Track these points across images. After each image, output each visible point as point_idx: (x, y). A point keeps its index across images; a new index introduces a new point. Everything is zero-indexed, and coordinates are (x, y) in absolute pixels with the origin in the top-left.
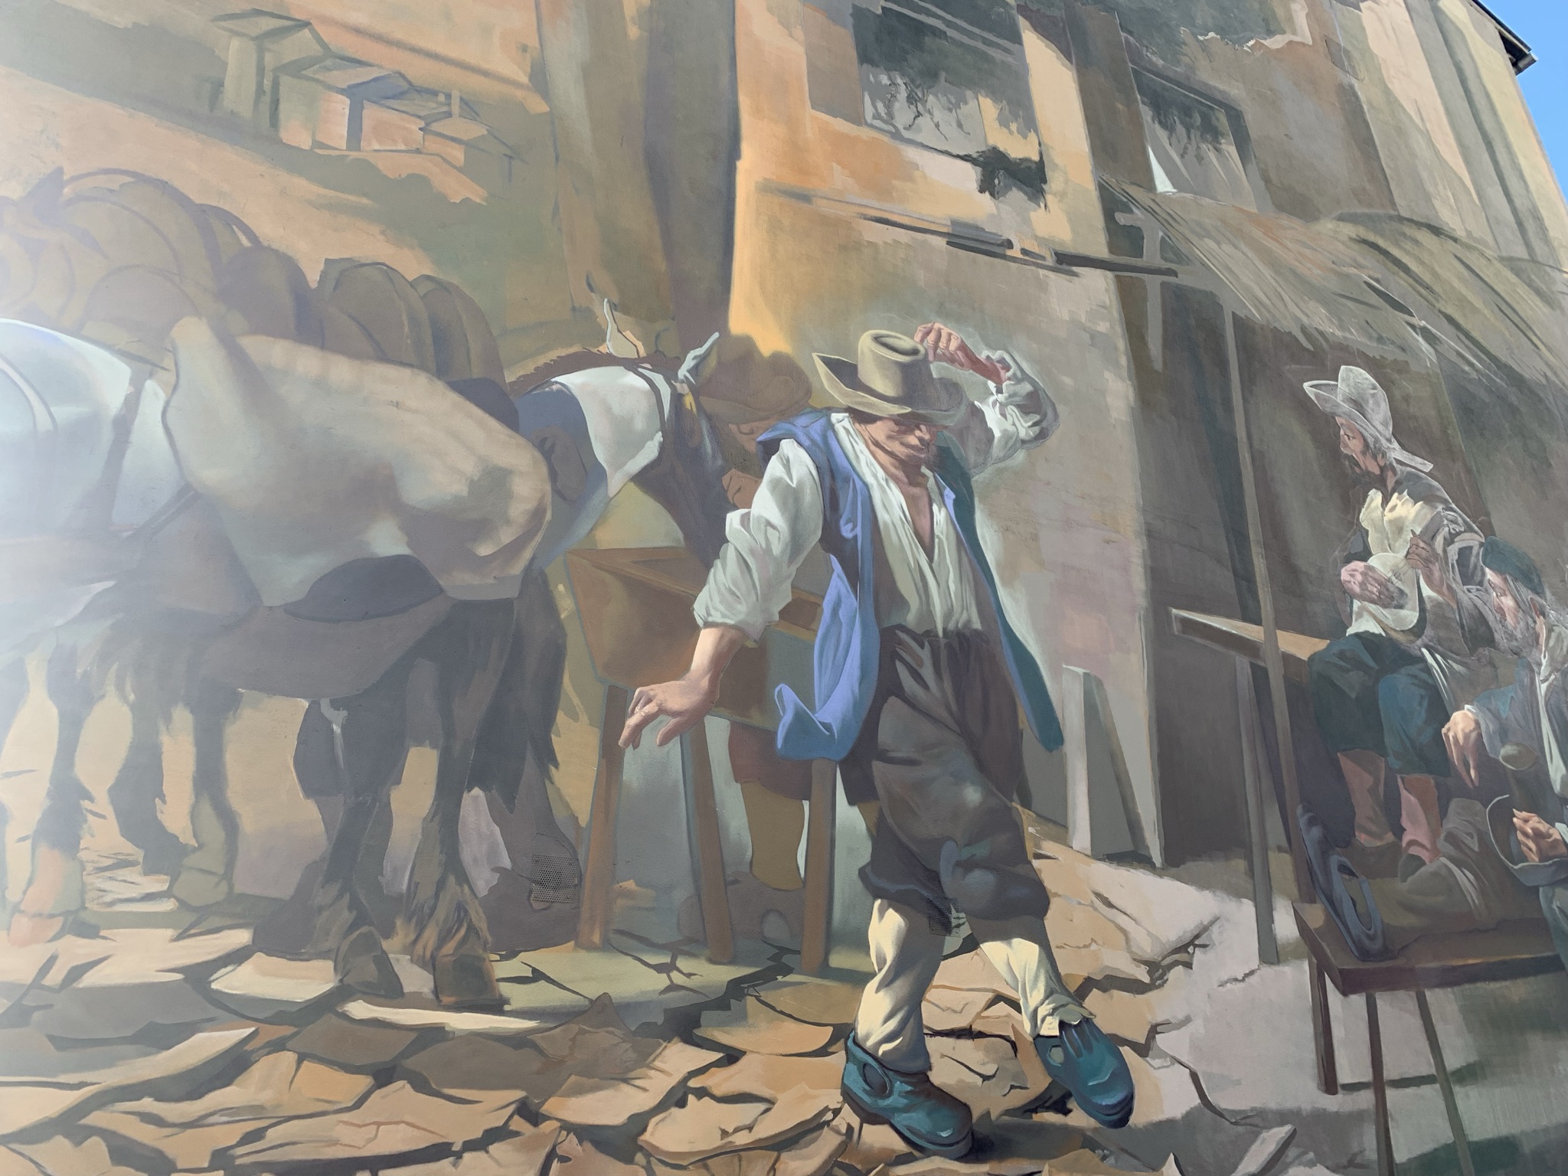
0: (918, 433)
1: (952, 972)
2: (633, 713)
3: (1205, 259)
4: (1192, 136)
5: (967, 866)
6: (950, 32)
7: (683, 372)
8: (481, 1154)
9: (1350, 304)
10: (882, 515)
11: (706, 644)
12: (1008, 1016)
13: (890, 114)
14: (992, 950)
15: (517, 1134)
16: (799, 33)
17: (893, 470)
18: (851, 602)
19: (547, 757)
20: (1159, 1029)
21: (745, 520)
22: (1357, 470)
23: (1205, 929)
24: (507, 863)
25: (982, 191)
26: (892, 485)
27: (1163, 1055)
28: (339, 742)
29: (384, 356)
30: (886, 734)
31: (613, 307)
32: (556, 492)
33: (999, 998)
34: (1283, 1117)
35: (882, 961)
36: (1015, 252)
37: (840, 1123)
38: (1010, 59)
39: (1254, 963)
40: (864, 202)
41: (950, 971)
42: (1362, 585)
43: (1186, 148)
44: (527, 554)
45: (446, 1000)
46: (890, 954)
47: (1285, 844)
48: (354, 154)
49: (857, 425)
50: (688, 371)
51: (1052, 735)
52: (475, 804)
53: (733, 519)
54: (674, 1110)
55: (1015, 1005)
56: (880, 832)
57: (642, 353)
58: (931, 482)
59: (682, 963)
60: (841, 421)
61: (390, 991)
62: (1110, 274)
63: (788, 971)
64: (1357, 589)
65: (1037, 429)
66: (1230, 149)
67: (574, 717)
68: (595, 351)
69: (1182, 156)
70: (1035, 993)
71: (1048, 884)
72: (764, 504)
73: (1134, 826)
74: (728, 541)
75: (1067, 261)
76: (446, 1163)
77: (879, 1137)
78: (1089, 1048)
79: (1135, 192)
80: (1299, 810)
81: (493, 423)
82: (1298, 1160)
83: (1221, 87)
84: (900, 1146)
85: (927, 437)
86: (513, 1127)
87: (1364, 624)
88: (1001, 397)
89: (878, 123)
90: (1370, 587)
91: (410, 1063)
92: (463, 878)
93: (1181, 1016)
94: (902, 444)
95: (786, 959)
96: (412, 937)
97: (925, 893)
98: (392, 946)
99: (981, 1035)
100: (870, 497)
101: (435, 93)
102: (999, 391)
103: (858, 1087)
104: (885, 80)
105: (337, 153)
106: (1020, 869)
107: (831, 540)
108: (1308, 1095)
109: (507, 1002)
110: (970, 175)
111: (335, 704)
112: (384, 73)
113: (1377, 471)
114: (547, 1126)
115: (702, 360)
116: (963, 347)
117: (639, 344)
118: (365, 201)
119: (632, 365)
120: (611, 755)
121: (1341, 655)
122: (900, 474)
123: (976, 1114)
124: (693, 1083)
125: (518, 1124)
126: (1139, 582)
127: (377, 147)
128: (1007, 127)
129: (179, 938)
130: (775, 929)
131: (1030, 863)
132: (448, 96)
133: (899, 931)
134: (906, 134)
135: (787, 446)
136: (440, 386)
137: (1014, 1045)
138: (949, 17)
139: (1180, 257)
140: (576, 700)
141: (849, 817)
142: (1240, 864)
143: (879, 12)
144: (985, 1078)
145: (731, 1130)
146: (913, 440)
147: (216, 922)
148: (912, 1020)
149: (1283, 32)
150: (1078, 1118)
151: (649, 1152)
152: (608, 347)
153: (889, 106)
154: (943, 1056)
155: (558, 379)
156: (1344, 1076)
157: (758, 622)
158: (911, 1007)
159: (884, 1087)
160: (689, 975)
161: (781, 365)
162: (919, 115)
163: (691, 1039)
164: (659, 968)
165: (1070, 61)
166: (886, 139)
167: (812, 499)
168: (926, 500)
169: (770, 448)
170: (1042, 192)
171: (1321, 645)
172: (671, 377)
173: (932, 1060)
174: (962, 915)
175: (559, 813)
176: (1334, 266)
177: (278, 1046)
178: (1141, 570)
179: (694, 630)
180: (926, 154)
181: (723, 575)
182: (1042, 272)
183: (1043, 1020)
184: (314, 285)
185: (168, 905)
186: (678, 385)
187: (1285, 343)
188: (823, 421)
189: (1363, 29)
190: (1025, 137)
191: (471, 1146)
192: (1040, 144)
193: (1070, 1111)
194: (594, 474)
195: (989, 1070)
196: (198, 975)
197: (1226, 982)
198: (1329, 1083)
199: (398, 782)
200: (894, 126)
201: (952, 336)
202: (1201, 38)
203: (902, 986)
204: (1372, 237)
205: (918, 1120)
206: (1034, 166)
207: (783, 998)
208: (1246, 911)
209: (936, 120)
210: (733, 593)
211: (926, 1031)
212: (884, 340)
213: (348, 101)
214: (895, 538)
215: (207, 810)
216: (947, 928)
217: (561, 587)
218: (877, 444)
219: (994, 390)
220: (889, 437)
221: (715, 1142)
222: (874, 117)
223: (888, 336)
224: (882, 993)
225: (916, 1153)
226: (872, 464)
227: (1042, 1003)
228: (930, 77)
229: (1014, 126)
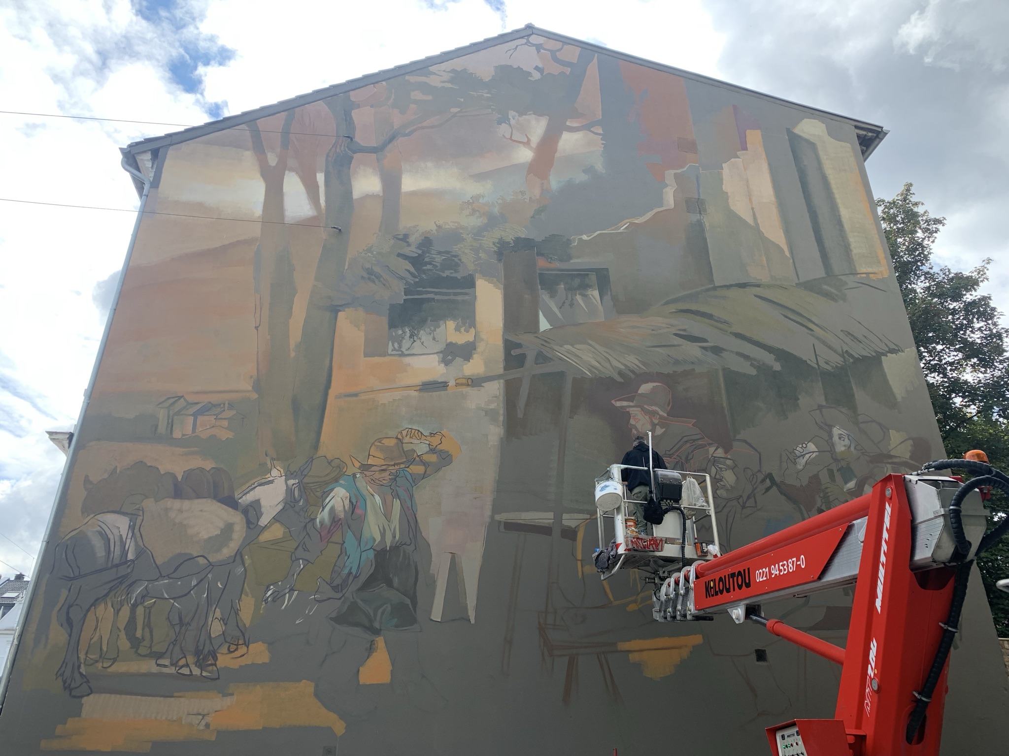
4: (570, 295)
6: (437, 297)
9: (658, 349)
13: (400, 347)
16: (363, 327)
25: (440, 364)
29: (199, 497)
31: (273, 460)
38: (467, 298)
43: (564, 302)
44: (236, 548)
48: (194, 435)
62: (501, 381)
66: (594, 292)
67: (247, 596)
69: (560, 308)
75: (478, 382)
79: (527, 336)
81: (230, 509)
83: (598, 259)
89: (393, 353)
101: (219, 405)
104: (400, 332)
105: (188, 436)
110: (435, 360)
112: (204, 404)
118: (196, 449)
127: (201, 430)
128: (459, 331)
132: (224, 404)
134: (406, 353)
136: (214, 501)
138: (437, 290)
139: (547, 359)
143: (402, 302)
149: (653, 209)
153: (400, 343)
162: (414, 341)
166: (397, 358)
170: (472, 355)
176: (653, 332)
180: (415, 358)
184: (180, 480)
187: (604, 383)
189: (721, 181)
190: (468, 332)
192: (476, 333)
200: (402, 351)
204: (687, 307)
206: (470, 344)
209: (422, 341)
213: (193, 418)
222: (392, 351)
228: (423, 322)
229: (462, 330)
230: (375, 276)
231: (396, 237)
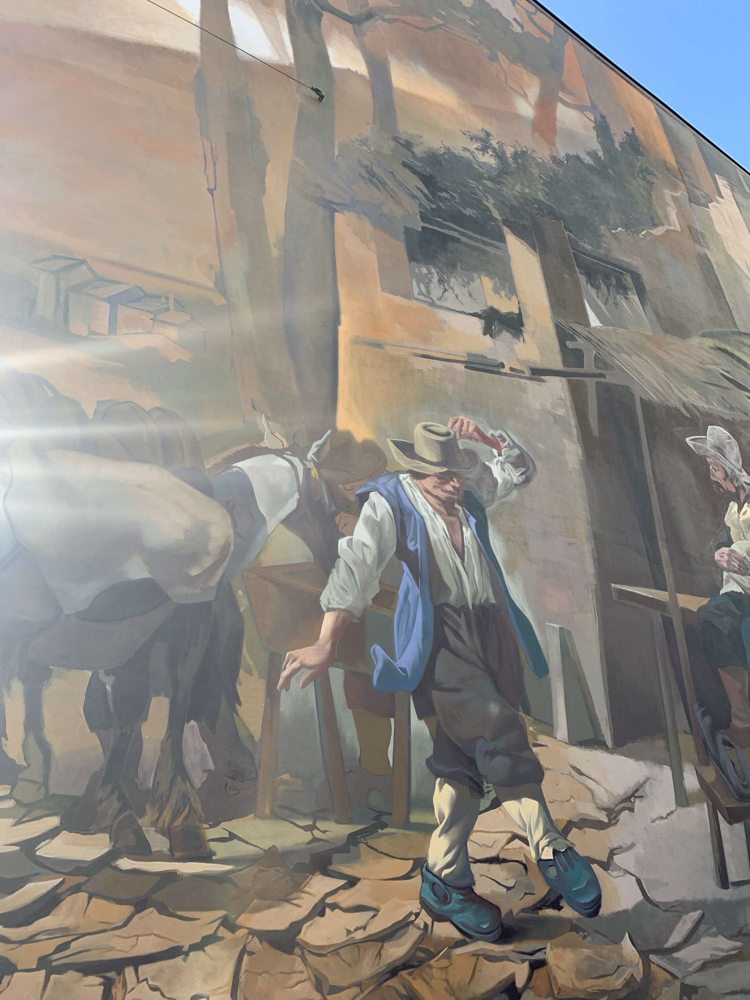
0: (452, 483)
1: (485, 821)
2: (285, 668)
3: (623, 367)
4: (611, 291)
5: (492, 754)
6: (463, 239)
7: (310, 455)
8: (200, 953)
9: (711, 387)
10: (433, 536)
11: (328, 622)
12: (521, 848)
13: (429, 292)
14: (510, 806)
15: (222, 939)
16: (373, 246)
17: (438, 507)
18: (415, 590)
19: (234, 699)
20: (615, 852)
21: (350, 543)
22: (722, 490)
23: (640, 786)
24: (212, 767)
25: (485, 334)
26: (438, 516)
27: (620, 868)
28: (110, 696)
30: (440, 673)
31: (268, 418)
32: (237, 534)
33: (515, 836)
34: (694, 905)
35: (442, 817)
36: (506, 370)
37: (420, 922)
38: (499, 253)
39: (673, 807)
40: (414, 346)
41: (484, 821)
42: (728, 562)
43: (607, 299)
44: (220, 573)
45: (177, 855)
46: (447, 812)
47: (687, 728)
48: (113, 337)
49: (415, 480)
50: (313, 454)
51: (542, 668)
52: (192, 731)
53: (342, 543)
54: (318, 919)
55: (525, 840)
56: (439, 736)
57: (286, 445)
58: (461, 513)
59: (321, 825)
60: (405, 479)
61: (143, 851)
62: (564, 379)
63: (384, 826)
64: (725, 565)
65: (524, 477)
66: (635, 298)
67: (250, 673)
68: (258, 446)
69: (605, 304)
70: (537, 832)
71: (543, 762)
72: (361, 533)
73: (594, 723)
74: (339, 557)
75: (538, 373)
76: (179, 960)
77: (444, 930)
78: (572, 867)
79: (578, 328)
80: (696, 706)
81: (198, 494)
82: (707, 933)
83: (627, 260)
84: (457, 935)
85: (457, 485)
86: (220, 934)
87: (730, 587)
88: (501, 459)
89: (421, 297)
90: (733, 563)
91: (156, 896)
92: (186, 777)
93: (628, 843)
94: (443, 490)
95: (384, 819)
96: (156, 816)
97: (468, 773)
98: (144, 822)
99: (505, 861)
100: (425, 524)
101: (159, 297)
102: (500, 455)
103: (430, 898)
104: (424, 270)
105: (103, 337)
106: (525, 754)
107: (402, 552)
108: (709, 890)
109: (214, 854)
110: (477, 325)
111: (108, 673)
112: (129, 287)
113: (734, 490)
114: (241, 933)
115: (321, 447)
116: (477, 430)
117: (284, 440)
118: (120, 364)
119: (280, 453)
120: (272, 696)
121: (717, 607)
122: (442, 509)
123: (504, 912)
124: (329, 901)
125: (223, 932)
126: (591, 569)
127: (126, 332)
128: (499, 293)
129: (16, 824)
130: (375, 800)
131: (531, 750)
132: (167, 298)
133: (451, 798)
134: (438, 303)
135: (374, 496)
136: (167, 473)
137: (525, 866)
138: (462, 230)
139: (607, 366)
140: (251, 663)
141: (419, 726)
142: (661, 743)
143: (420, 229)
144: (508, 889)
145: (352, 930)
146: (449, 488)
147: (38, 812)
148: (461, 855)
149: (663, 225)
150: (567, 912)
151: (304, 946)
152: (266, 443)
153: (427, 287)
154: (482, 876)
155: (237, 464)
156: (733, 877)
157: (360, 605)
158: (460, 845)
159: (446, 897)
160: (324, 832)
161: (369, 448)
162: (446, 290)
163: (327, 873)
164: (306, 828)
165: (536, 251)
166: (426, 307)
167: (389, 528)
168: (458, 524)
169: (363, 498)
170: (521, 332)
171: (704, 601)
172: (303, 459)
173: (475, 879)
174: (491, 785)
175: (242, 733)
176: (701, 365)
177: (76, 889)
178: (591, 560)
179: (320, 614)
180: (451, 314)
181: (338, 577)
182: (523, 381)
183: (543, 850)
185: (10, 804)
186: (307, 463)
187: (672, 413)
188: (394, 479)
189: (711, 219)
190: (510, 299)
191: (195, 947)
192: (519, 303)
193: (562, 908)
194: (259, 520)
195: (510, 883)
196: (29, 846)
197: (656, 819)
198: (724, 881)
199: (146, 719)
200: (431, 299)
201: (470, 423)
202: (613, 231)
203: (455, 832)
204: (723, 346)
205: (467, 918)
206: (516, 316)
207: (382, 843)
208: (667, 771)
209: (456, 293)
210: (344, 590)
211: (470, 860)
212: (429, 428)
213: (109, 305)
214: (440, 548)
215: (32, 741)
216: (481, 794)
217: (240, 592)
218: (428, 492)
219: (496, 454)
220: (435, 487)
221: (343, 938)
222: (419, 294)
223: (432, 426)
224: (442, 837)
225: (468, 940)
226: (425, 504)
227: (542, 838)
228: (452, 266)
229: (503, 293)
230: (377, 179)
231: (396, 139)
